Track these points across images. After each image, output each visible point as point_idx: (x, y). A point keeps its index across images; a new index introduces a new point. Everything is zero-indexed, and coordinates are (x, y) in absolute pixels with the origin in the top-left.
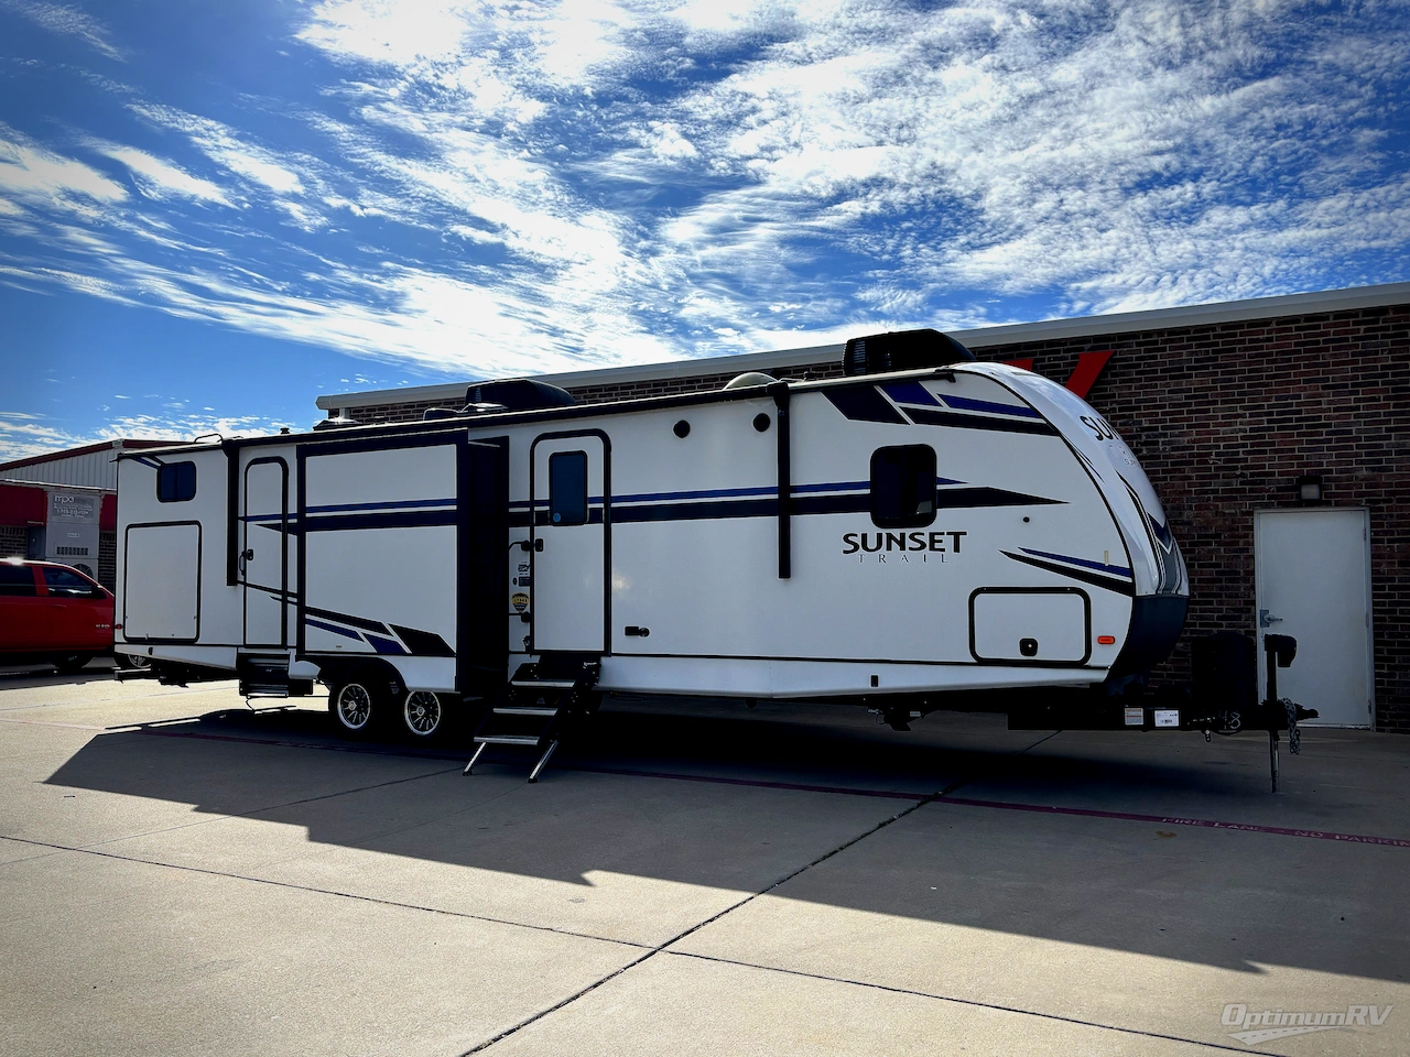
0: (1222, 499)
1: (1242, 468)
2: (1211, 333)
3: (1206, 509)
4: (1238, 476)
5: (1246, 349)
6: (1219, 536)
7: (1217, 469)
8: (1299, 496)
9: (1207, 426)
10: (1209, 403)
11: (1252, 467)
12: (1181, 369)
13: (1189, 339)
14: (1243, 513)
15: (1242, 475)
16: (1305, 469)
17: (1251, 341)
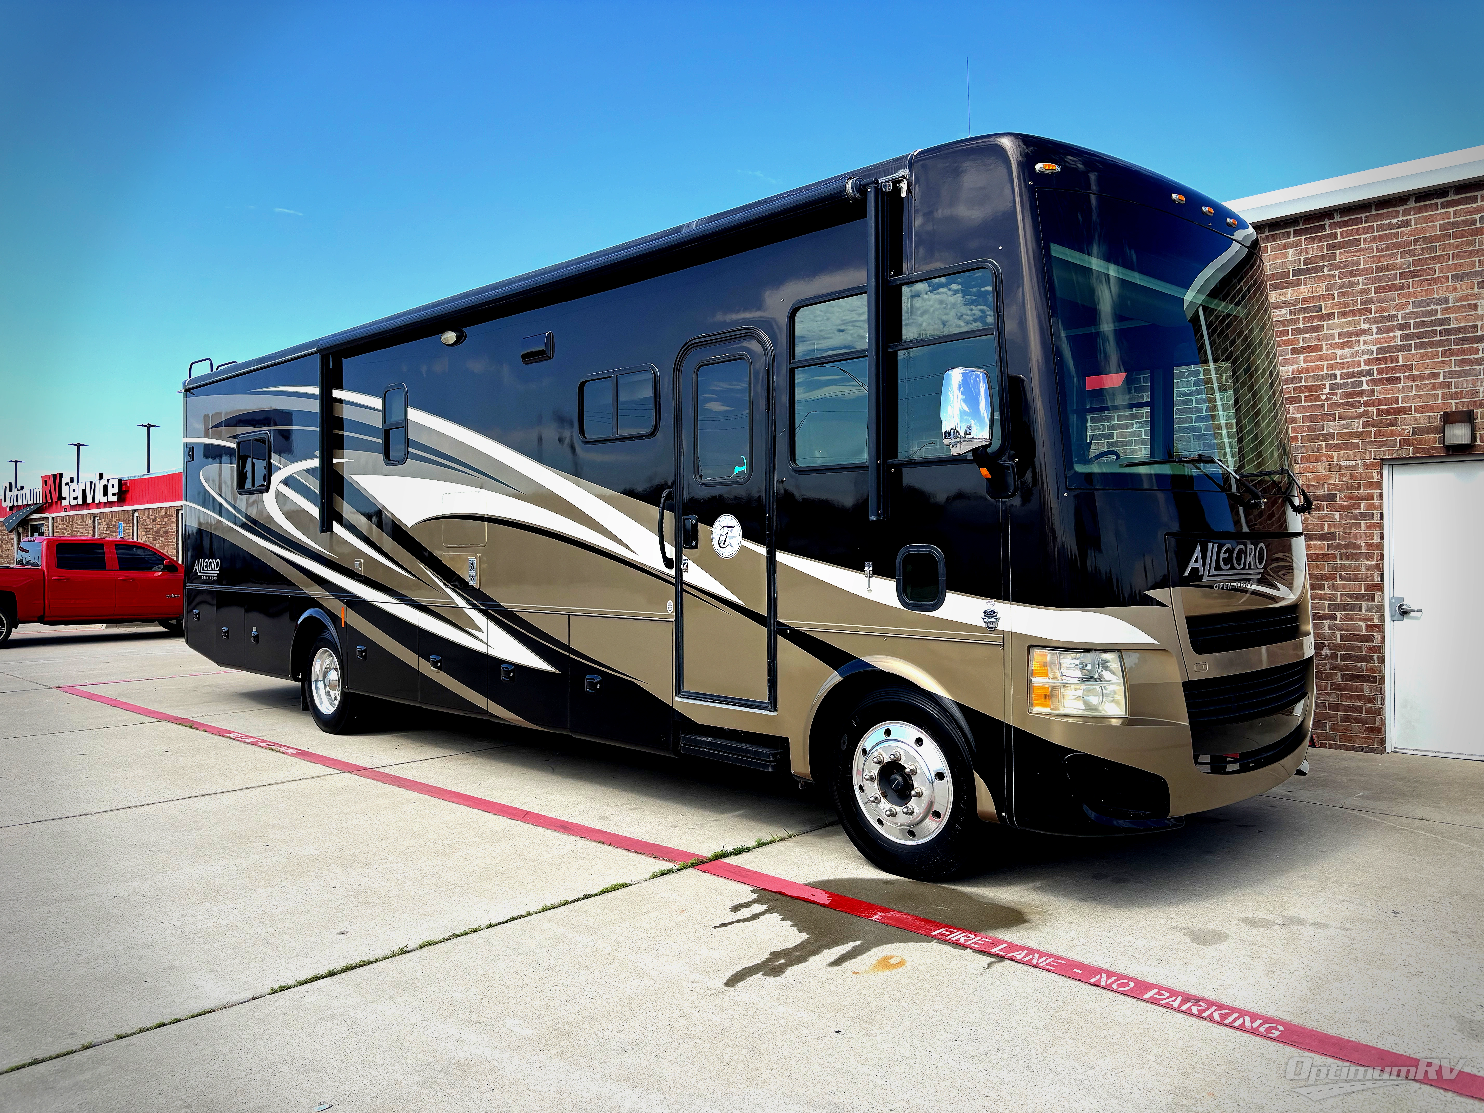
0: (1338, 447)
1: (1366, 404)
2: (1327, 222)
3: (1317, 461)
4: (1359, 416)
5: (1374, 239)
6: (1332, 497)
7: (1331, 406)
8: (1443, 440)
9: (1318, 348)
10: (1322, 318)
11: (1380, 402)
12: (1286, 274)
13: (1297, 233)
14: (1365, 465)
15: (1366, 413)
16: (1453, 402)
17: (1381, 228)
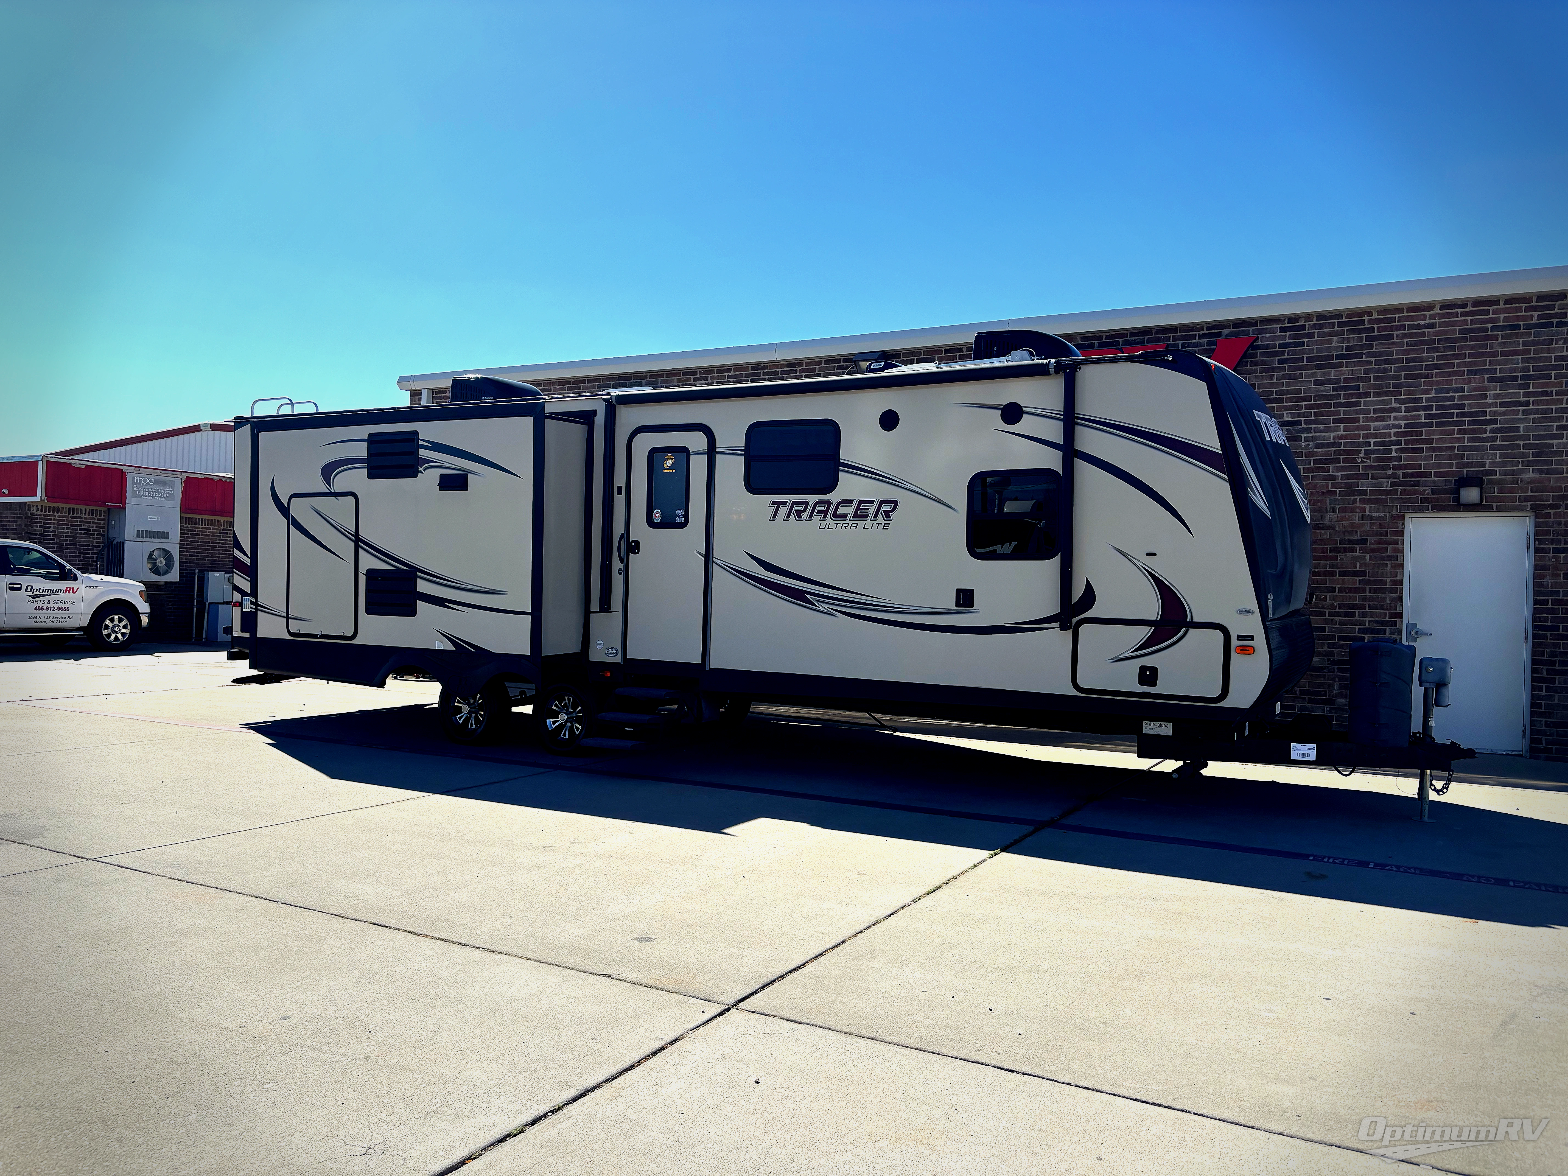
0: (1369, 501)
1: (1395, 468)
2: (1366, 318)
3: (1352, 512)
4: (1389, 477)
5: (1405, 336)
6: (1364, 542)
7: (1365, 468)
8: (1457, 499)
9: (1357, 420)
10: (1360, 396)
11: (1406, 467)
12: (1331, 357)
13: (1340, 325)
14: (1392, 516)
15: (1394, 476)
16: (1465, 470)
17: (1410, 327)
